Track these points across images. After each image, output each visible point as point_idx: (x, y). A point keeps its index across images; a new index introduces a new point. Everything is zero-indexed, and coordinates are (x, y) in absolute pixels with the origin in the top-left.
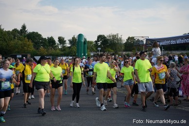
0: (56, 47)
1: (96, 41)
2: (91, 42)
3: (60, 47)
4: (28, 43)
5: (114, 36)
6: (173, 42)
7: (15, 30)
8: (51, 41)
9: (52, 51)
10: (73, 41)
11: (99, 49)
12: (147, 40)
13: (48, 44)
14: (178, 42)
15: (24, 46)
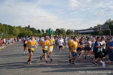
0: (40, 33)
1: (56, 31)
2: (54, 31)
3: (42, 33)
5: (62, 29)
6: (85, 31)
7: (26, 27)
8: (39, 31)
9: (39, 35)
10: (47, 31)
11: (57, 34)
12: (75, 30)
13: (37, 32)
14: (87, 31)
15: (29, 33)
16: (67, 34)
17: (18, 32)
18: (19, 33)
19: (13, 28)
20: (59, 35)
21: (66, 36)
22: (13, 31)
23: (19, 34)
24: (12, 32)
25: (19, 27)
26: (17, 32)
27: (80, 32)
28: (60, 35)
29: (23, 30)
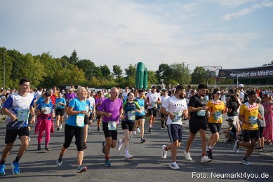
0: (109, 77)
1: (157, 72)
2: (152, 73)
3: (115, 78)
4: (79, 73)
5: (179, 66)
6: (253, 74)
7: (64, 57)
8: (105, 71)
9: (106, 82)
10: (129, 72)
11: (162, 80)
12: (220, 71)
13: (100, 73)
14: (260, 74)
15: (74, 75)
16: (193, 82)
17: (41, 72)
18: (44, 77)
19: (25, 59)
20: (167, 85)
21: (189, 87)
22: (26, 71)
23: (42, 80)
24: (21, 71)
25: (44, 58)
26: (35, 72)
27: (239, 75)
28: (173, 84)
29: (55, 66)
